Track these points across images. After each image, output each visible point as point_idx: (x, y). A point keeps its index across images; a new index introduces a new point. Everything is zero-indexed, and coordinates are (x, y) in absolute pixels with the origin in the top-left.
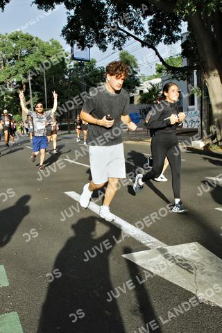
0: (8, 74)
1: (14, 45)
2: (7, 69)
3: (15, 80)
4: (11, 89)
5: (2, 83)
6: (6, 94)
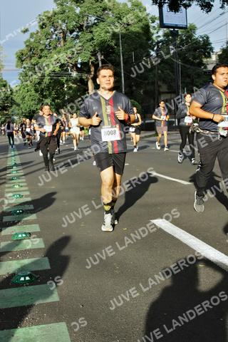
1: (78, 10)
3: (80, 61)
4: (74, 74)
5: (62, 66)
6: (67, 81)
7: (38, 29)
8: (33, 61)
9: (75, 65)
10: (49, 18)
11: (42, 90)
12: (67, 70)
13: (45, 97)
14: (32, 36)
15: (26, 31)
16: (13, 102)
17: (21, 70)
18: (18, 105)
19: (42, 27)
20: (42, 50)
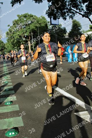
0: (23, 32)
1: (25, 19)
2: (22, 30)
3: (26, 35)
4: (24, 39)
5: (20, 36)
6: (22, 41)
7: (13, 25)
8: (11, 35)
9: (24, 36)
10: (16, 22)
11: (14, 44)
12: (22, 38)
13: (15, 46)
14: (11, 27)
15: (9, 26)
16: (5, 48)
17: (7, 38)
18: (7, 49)
19: (14, 25)
20: (14, 32)
